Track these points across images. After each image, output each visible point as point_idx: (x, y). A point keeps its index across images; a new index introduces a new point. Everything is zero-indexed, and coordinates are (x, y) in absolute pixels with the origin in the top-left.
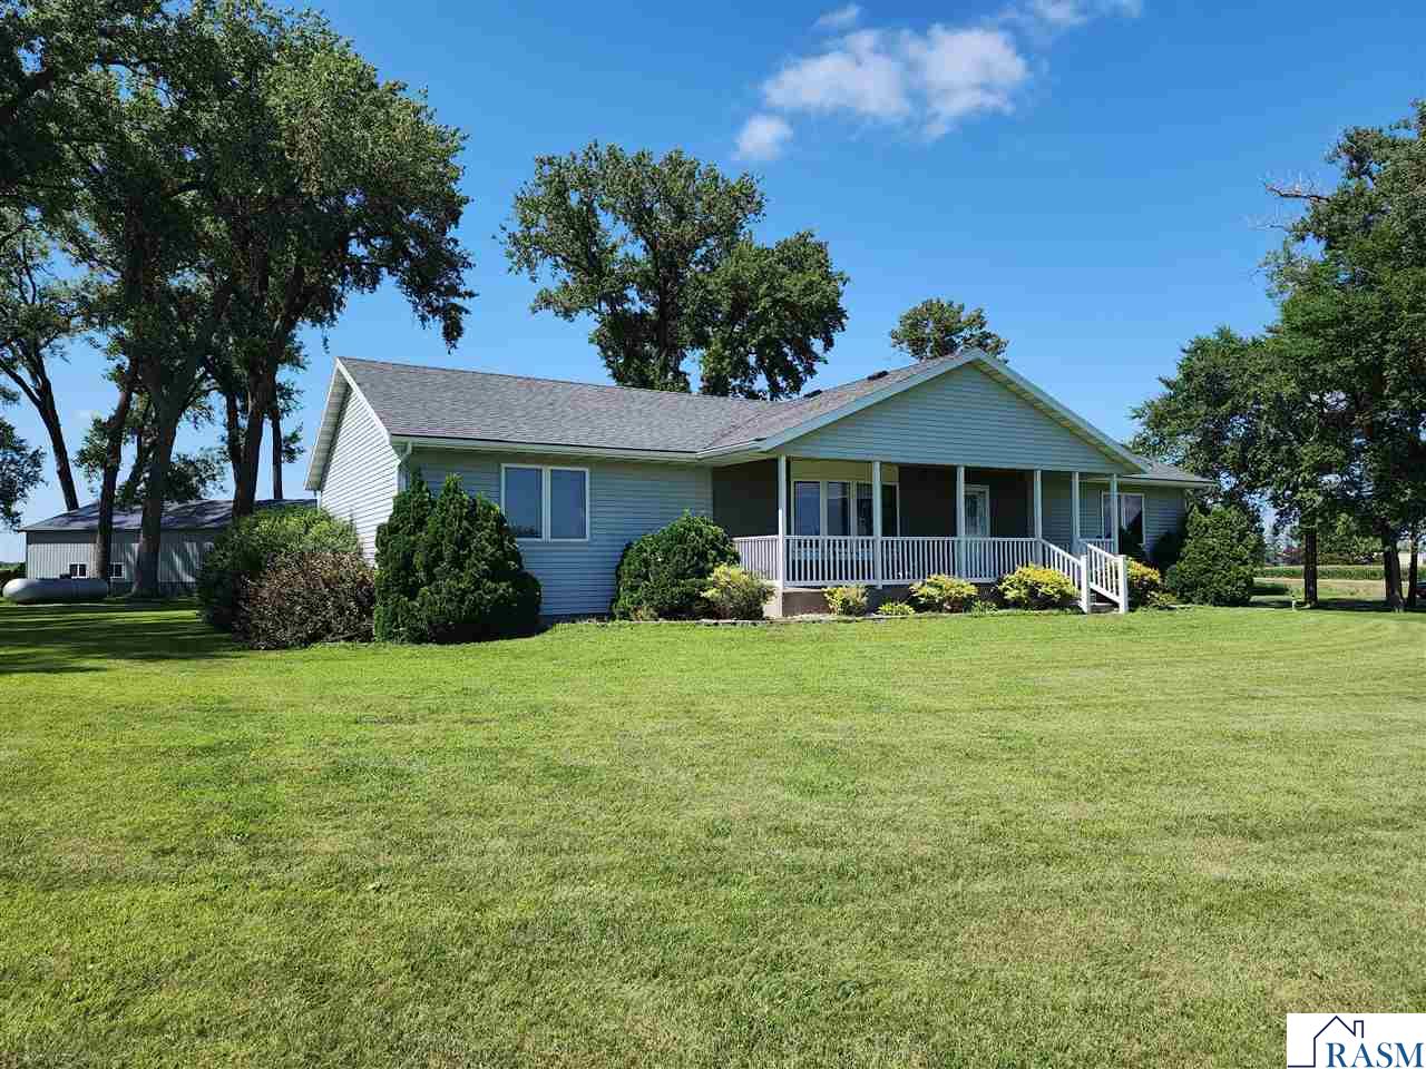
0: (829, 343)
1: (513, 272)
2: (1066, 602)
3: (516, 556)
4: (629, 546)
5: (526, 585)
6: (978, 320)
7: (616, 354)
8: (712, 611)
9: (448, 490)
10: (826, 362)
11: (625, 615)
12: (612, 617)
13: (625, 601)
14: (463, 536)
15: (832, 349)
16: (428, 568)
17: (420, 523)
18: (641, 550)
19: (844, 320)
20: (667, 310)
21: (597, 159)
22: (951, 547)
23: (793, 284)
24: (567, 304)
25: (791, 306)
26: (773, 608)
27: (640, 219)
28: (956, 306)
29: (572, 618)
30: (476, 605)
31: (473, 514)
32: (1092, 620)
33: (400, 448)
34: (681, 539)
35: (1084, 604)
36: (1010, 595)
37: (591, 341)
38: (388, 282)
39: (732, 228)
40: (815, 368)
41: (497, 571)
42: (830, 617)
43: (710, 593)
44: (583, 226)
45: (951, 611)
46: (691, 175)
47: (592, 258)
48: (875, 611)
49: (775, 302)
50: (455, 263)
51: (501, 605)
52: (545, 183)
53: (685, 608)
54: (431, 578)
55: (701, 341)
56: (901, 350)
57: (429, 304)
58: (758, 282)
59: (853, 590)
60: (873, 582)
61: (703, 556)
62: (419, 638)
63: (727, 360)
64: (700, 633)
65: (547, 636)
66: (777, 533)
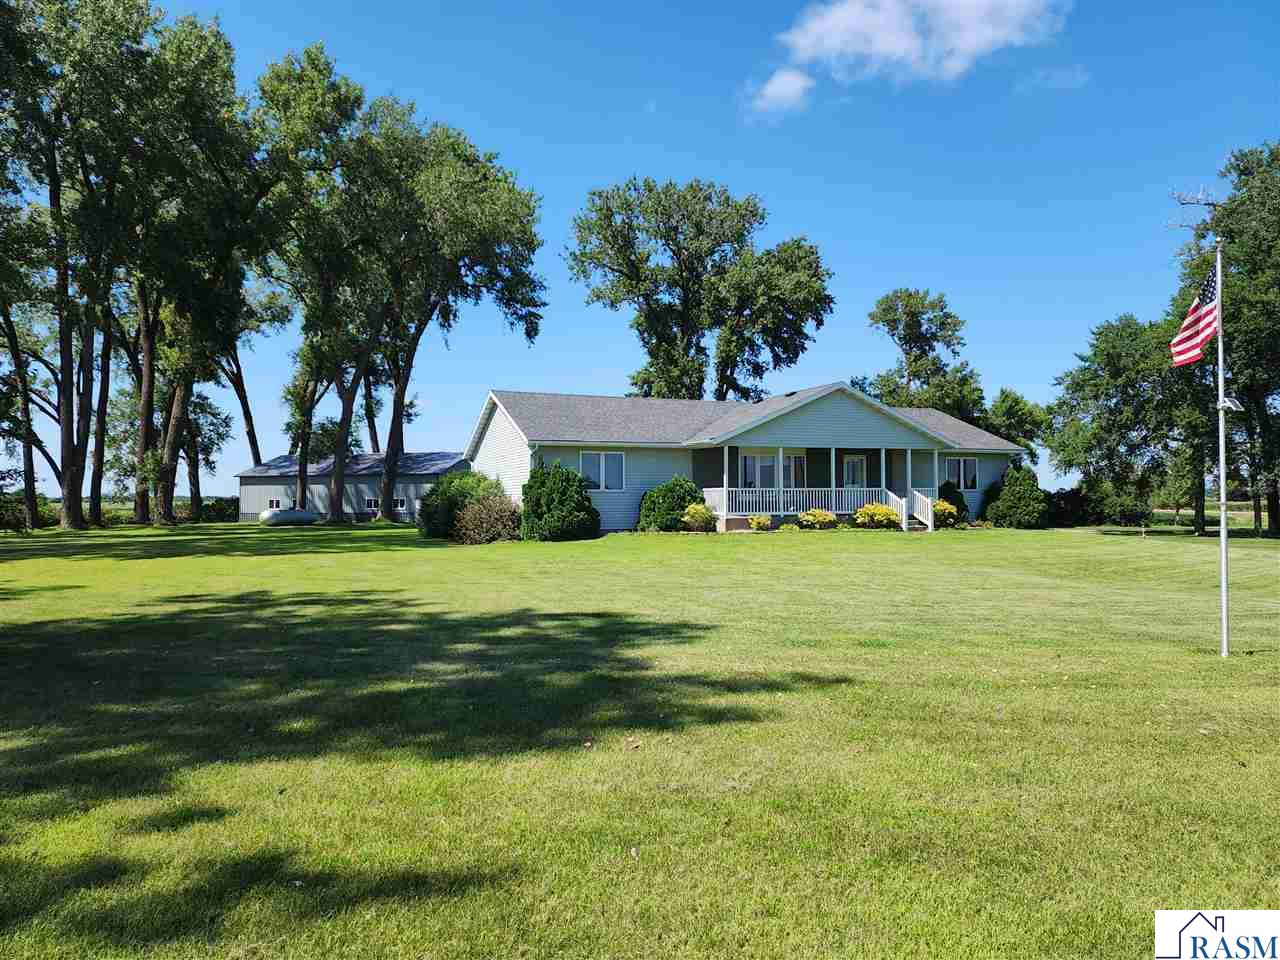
0: (820, 323)
1: (573, 281)
2: (892, 525)
3: (588, 499)
4: (646, 493)
5: (594, 514)
6: (940, 304)
7: (650, 336)
8: (687, 528)
9: (556, 467)
10: (815, 341)
11: (643, 530)
12: (636, 530)
13: (643, 523)
14: (564, 490)
15: (822, 328)
16: (548, 506)
17: (543, 484)
18: (651, 496)
19: (832, 305)
20: (690, 300)
21: (635, 189)
22: (827, 496)
23: (786, 283)
24: (613, 298)
25: (783, 302)
26: (721, 526)
27: (669, 235)
28: (921, 292)
29: (616, 531)
30: (570, 523)
31: (568, 479)
32: (906, 534)
33: (532, 447)
34: (672, 490)
35: (904, 526)
36: (859, 521)
37: (631, 327)
38: (488, 298)
39: (740, 238)
40: (806, 346)
41: (580, 507)
42: (751, 531)
43: (686, 519)
44: (624, 242)
45: (820, 529)
46: (708, 198)
47: (632, 265)
48: (778, 528)
49: (770, 299)
50: (534, 285)
51: (582, 522)
52: (596, 211)
53: (673, 526)
54: (549, 510)
55: (718, 322)
56: (878, 328)
57: (515, 313)
58: (757, 284)
59: (765, 517)
60: (777, 513)
61: (683, 499)
62: (544, 539)
63: (734, 344)
64: (678, 539)
65: (604, 538)
66: (723, 486)
